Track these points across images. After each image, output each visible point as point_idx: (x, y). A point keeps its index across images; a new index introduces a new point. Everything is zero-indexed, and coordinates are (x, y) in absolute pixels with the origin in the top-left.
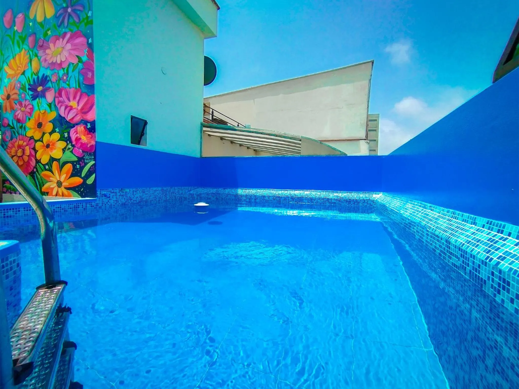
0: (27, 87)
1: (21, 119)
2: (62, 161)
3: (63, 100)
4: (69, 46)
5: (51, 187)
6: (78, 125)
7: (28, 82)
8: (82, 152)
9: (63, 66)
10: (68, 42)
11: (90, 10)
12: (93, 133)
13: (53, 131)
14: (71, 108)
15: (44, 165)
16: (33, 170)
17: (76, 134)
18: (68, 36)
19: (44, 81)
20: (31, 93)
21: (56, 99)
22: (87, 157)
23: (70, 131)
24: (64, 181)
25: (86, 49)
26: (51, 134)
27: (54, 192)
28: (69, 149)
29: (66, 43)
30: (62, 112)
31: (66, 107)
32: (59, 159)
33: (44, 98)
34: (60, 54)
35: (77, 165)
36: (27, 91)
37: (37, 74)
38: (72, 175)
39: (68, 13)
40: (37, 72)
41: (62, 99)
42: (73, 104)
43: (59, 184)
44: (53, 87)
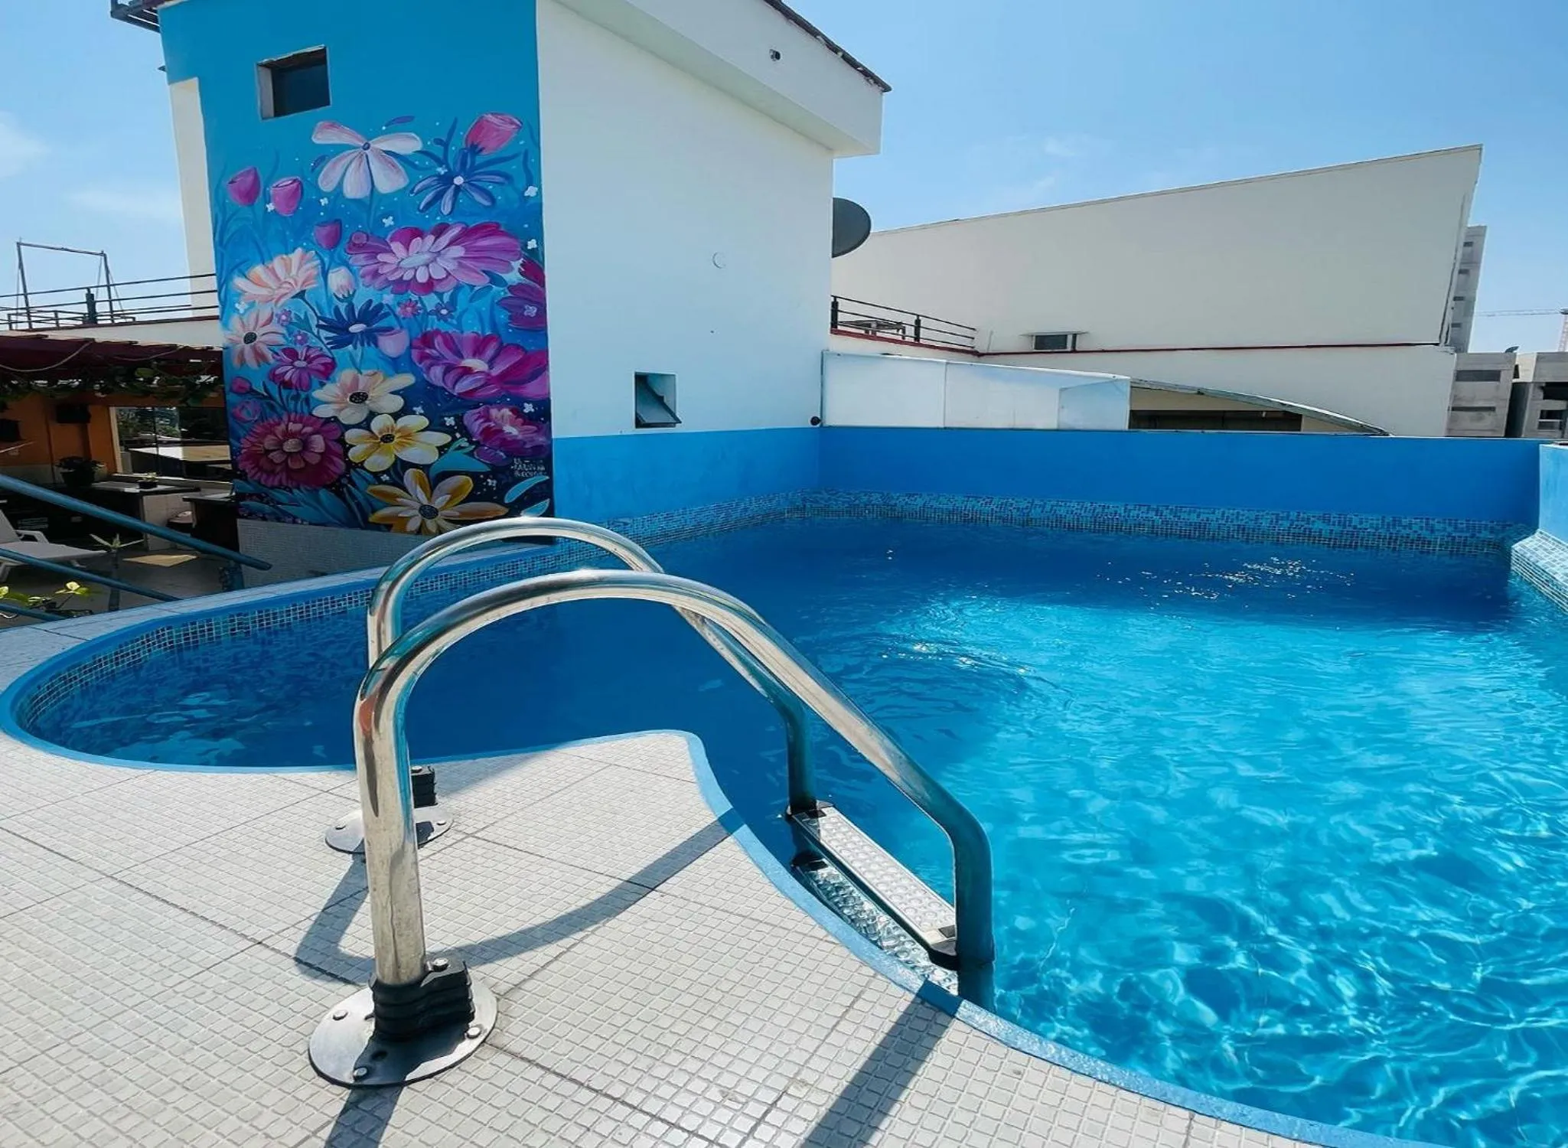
0: (314, 322)
1: (294, 382)
2: (433, 472)
3: (438, 355)
4: (458, 251)
5: (400, 515)
6: (491, 405)
7: (316, 314)
8: (505, 457)
9: (438, 288)
10: (453, 242)
11: (530, 183)
12: (544, 422)
13: (406, 411)
14: (468, 371)
15: (376, 475)
16: (339, 480)
17: (485, 422)
18: (454, 232)
19: (371, 314)
20: (324, 334)
21: (415, 353)
22: (518, 465)
23: (463, 414)
24: (443, 508)
25: (519, 259)
26: (396, 416)
27: (413, 525)
28: (460, 448)
29: (449, 245)
30: (436, 374)
31: (449, 369)
32: (429, 466)
33: (373, 345)
34: (427, 266)
35: (489, 480)
36: (315, 331)
37: (349, 299)
38: (471, 498)
39: (453, 186)
40: (346, 295)
41: (434, 351)
42: (477, 364)
43: (428, 512)
44: (401, 327)
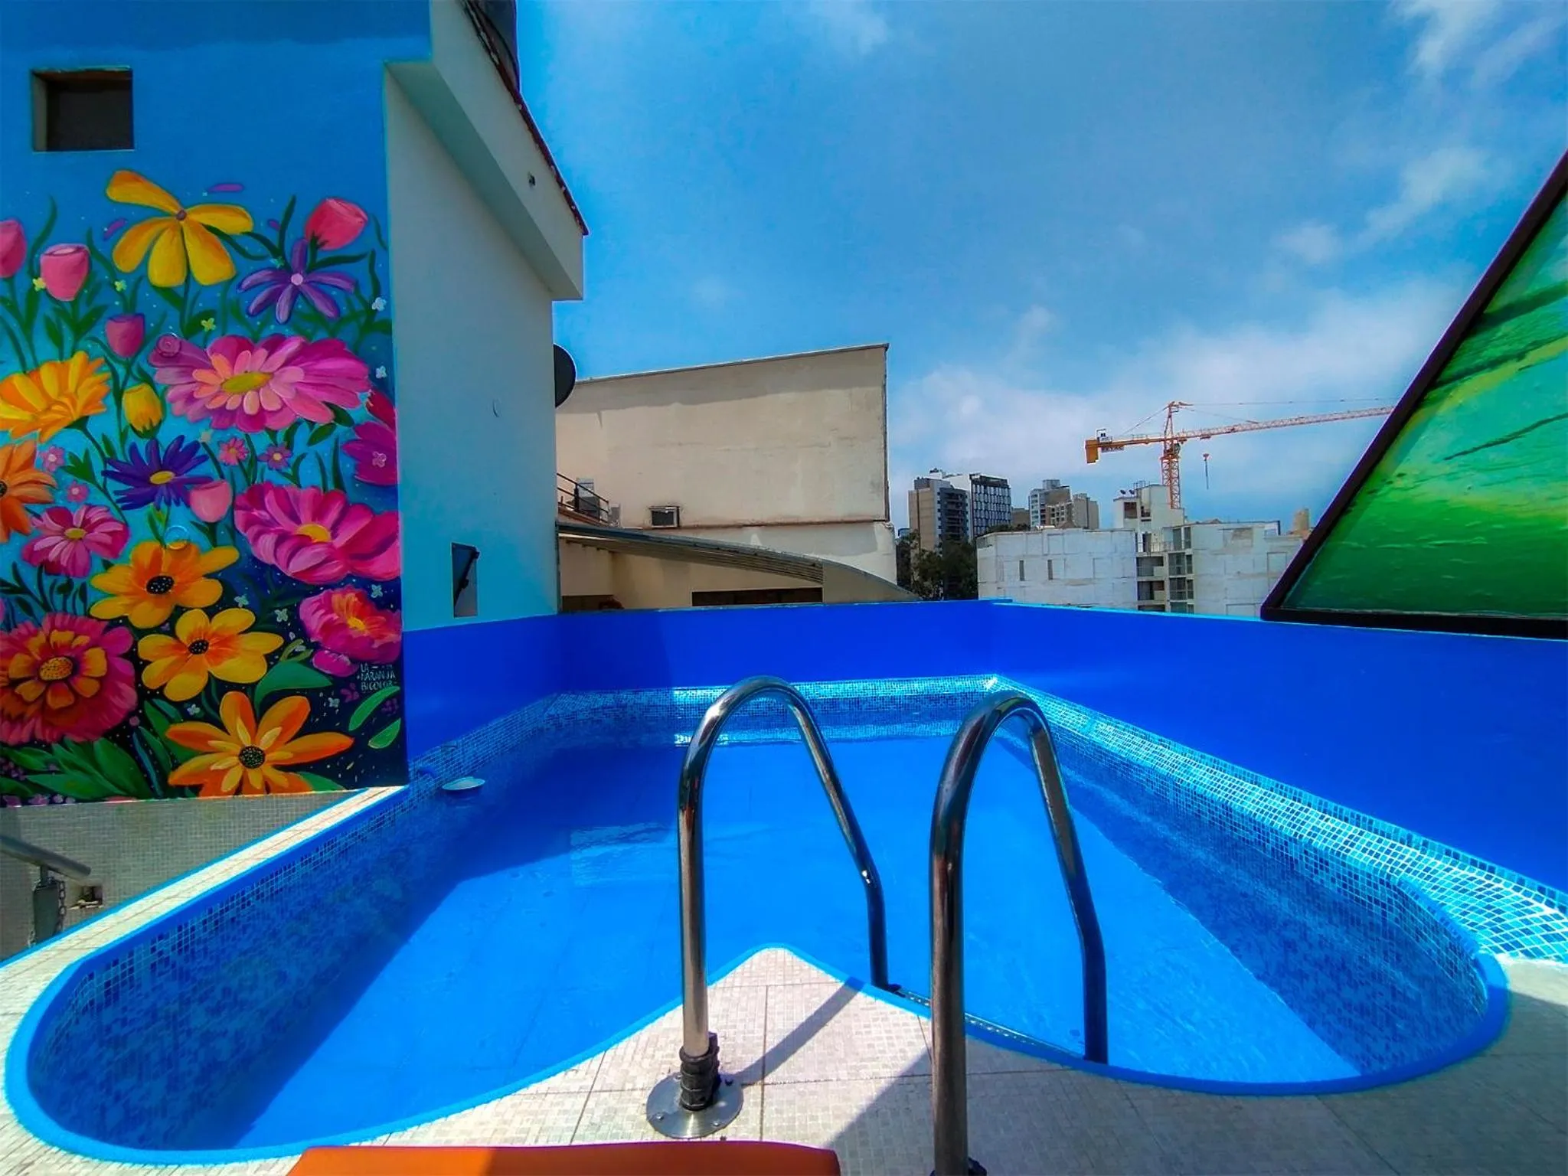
0: (98, 466)
1: (64, 563)
2: (260, 693)
3: (268, 517)
4: (295, 374)
5: (213, 768)
6: (333, 589)
7: (102, 454)
8: (349, 663)
9: (271, 424)
10: (289, 362)
11: (377, 293)
12: (394, 610)
13: (226, 602)
14: (305, 542)
15: (180, 705)
16: (126, 722)
17: (325, 614)
18: (291, 348)
19: (183, 456)
20: (113, 486)
21: (239, 516)
22: (366, 674)
23: (299, 605)
24: (272, 749)
25: (367, 390)
26: (211, 612)
27: (230, 782)
28: (295, 654)
29: (286, 364)
30: (265, 548)
31: (282, 538)
32: (253, 686)
33: (182, 503)
34: (258, 391)
35: (330, 699)
36: (100, 479)
37: (151, 433)
38: (307, 729)
39: (290, 286)
40: (148, 428)
41: (264, 513)
42: (318, 532)
43: (251, 758)
44: (222, 477)
